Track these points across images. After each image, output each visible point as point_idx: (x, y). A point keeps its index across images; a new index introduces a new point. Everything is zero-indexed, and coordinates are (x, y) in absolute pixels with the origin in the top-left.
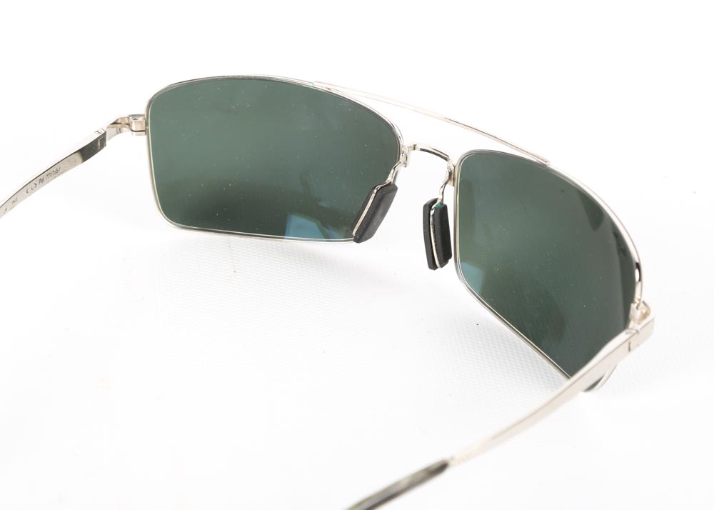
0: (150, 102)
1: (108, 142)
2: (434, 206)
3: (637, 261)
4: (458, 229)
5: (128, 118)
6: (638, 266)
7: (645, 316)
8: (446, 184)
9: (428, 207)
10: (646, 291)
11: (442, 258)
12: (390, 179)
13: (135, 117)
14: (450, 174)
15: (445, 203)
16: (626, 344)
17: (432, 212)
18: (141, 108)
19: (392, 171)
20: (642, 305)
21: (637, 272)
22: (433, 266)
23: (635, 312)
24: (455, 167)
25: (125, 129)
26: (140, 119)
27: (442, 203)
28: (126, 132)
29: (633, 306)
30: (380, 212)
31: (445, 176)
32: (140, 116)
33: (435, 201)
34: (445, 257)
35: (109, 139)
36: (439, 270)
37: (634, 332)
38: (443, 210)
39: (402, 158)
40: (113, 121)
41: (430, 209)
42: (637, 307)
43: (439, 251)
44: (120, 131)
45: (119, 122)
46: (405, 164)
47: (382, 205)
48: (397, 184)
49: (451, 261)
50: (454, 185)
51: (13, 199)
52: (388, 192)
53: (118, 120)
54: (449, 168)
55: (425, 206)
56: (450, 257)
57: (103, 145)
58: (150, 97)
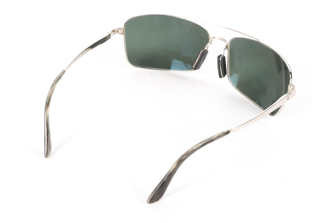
0: (125, 23)
1: (111, 37)
2: (221, 57)
3: (291, 72)
4: (229, 65)
5: (118, 29)
6: (291, 73)
7: (293, 89)
8: (225, 49)
9: (219, 57)
10: (294, 81)
11: (224, 74)
12: (206, 48)
13: (120, 29)
14: (226, 46)
15: (225, 56)
16: (287, 97)
17: (220, 59)
18: (122, 26)
19: (207, 46)
20: (292, 86)
21: (290, 75)
22: (220, 77)
23: (290, 88)
24: (228, 44)
25: (117, 33)
26: (122, 29)
27: (223, 56)
28: (117, 34)
29: (289, 86)
30: (202, 59)
31: (224, 47)
32: (121, 28)
33: (221, 55)
34: (225, 74)
35: (112, 36)
36: (223, 78)
37: (290, 93)
38: (224, 58)
39: (210, 42)
40: (112, 30)
41: (220, 57)
42: (290, 86)
43: (223, 72)
44: (115, 34)
45: (115, 30)
46: (211, 43)
47: (203, 57)
48: (208, 50)
49: (227, 75)
50: (227, 50)
51: (82, 53)
52: (205, 53)
53: (114, 30)
54: (226, 44)
55: (218, 57)
56: (226, 74)
57: (110, 38)
58: (125, 22)
